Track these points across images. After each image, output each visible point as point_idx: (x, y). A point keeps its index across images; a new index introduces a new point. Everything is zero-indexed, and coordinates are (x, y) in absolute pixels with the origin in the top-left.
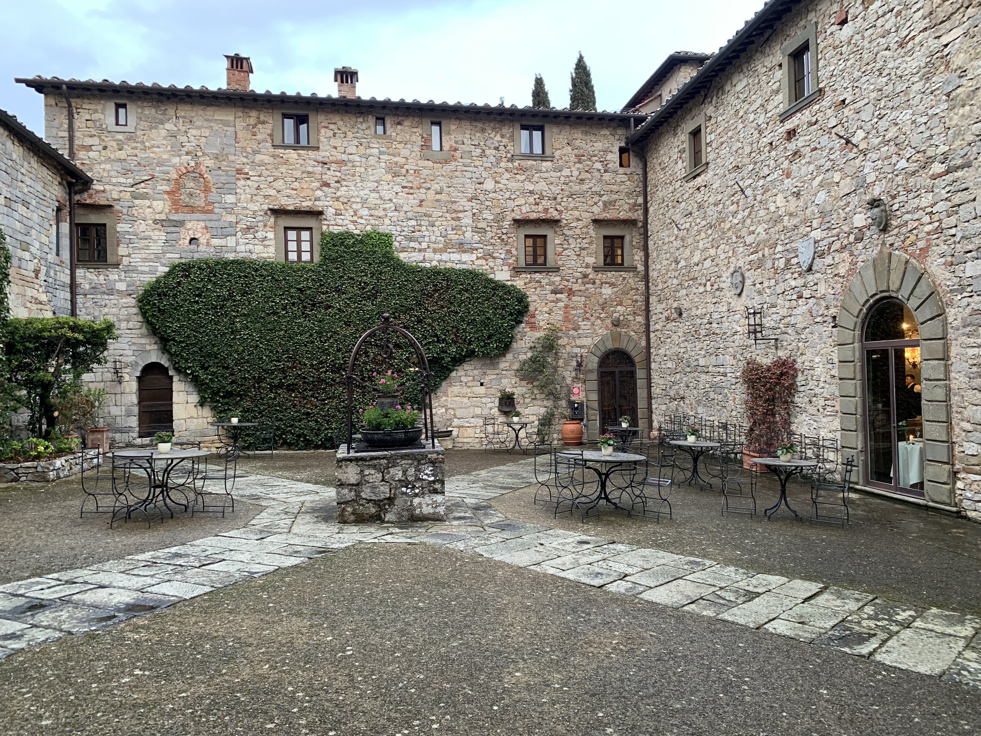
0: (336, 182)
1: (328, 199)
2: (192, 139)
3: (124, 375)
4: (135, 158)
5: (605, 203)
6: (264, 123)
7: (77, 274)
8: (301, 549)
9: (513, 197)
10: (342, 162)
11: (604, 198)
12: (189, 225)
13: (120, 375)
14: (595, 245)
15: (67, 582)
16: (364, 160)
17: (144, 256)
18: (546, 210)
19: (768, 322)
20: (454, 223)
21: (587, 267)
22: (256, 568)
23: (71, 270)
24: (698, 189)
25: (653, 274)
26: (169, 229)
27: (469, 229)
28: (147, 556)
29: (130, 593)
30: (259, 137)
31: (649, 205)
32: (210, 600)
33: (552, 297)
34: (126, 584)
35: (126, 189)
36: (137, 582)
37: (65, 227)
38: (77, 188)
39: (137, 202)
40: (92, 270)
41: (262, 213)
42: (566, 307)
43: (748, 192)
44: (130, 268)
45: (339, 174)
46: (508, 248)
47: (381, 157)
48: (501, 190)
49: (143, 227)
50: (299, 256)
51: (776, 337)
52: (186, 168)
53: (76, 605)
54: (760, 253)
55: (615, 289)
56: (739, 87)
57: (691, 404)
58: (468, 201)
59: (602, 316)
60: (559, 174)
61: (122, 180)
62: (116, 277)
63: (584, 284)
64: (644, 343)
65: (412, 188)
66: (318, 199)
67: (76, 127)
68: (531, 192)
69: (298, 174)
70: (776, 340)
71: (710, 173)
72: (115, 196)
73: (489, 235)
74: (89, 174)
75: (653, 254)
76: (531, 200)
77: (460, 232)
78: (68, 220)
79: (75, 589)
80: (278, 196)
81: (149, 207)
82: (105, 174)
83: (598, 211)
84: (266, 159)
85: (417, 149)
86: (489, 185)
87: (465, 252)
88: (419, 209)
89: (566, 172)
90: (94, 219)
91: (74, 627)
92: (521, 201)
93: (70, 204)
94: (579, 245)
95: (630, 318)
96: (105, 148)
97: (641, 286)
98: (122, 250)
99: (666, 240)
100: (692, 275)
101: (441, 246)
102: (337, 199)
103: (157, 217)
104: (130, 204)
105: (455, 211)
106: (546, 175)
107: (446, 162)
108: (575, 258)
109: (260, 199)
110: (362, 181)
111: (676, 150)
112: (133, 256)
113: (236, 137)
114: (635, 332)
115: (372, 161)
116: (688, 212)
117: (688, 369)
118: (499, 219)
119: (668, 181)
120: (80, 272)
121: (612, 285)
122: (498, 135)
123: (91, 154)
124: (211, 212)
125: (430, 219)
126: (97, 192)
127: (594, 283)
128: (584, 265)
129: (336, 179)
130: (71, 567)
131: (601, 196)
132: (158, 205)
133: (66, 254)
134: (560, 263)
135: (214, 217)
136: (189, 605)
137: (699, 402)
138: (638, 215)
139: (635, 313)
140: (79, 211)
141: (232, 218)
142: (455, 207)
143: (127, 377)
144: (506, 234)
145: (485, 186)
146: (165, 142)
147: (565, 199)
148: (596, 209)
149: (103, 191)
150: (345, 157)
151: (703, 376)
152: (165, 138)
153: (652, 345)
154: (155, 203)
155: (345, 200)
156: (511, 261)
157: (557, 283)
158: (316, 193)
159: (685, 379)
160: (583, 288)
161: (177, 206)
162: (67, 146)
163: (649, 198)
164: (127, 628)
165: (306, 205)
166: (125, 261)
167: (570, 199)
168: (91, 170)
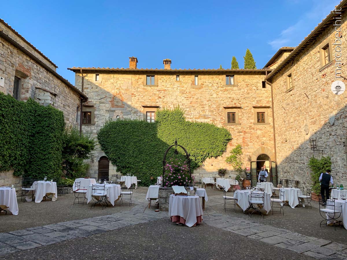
0: (163, 97)
1: (160, 102)
2: (118, 84)
3: (94, 160)
4: (101, 91)
5: (257, 101)
6: (140, 79)
7: (82, 128)
8: (147, 218)
9: (223, 99)
10: (165, 90)
11: (257, 99)
12: (116, 111)
13: (93, 160)
14: (254, 116)
15: (77, 223)
16: (172, 89)
17: (102, 122)
18: (235, 104)
19: (319, 144)
20: (202, 109)
21: (251, 123)
22: (132, 223)
23: (80, 126)
24: (291, 95)
25: (276, 126)
26: (110, 113)
27: (207, 111)
28: (100, 217)
29: (95, 227)
30: (139, 83)
31: (274, 101)
32: (118, 231)
33: (238, 134)
34: (94, 225)
35: (98, 101)
36: (97, 225)
37: (79, 113)
38: (83, 101)
39: (101, 104)
40: (87, 126)
41: (139, 107)
42: (244, 137)
43: (310, 97)
44: (98, 125)
45: (164, 94)
46: (221, 117)
47: (178, 88)
48: (219, 97)
49: (102, 113)
50: (151, 121)
51: (322, 150)
52: (116, 94)
53: (80, 230)
54: (315, 118)
55: (262, 131)
56: (304, 60)
57: (292, 175)
58: (207, 101)
59: (257, 141)
60: (240, 91)
61: (97, 98)
62: (94, 128)
63: (250, 129)
64: (274, 151)
65: (188, 98)
66: (157, 102)
67: (84, 82)
68: (230, 98)
69: (151, 94)
70: (322, 151)
71: (295, 90)
72: (94, 103)
73: (214, 113)
74: (87, 96)
75: (276, 119)
76: (230, 100)
77: (204, 112)
78: (80, 111)
79: (79, 225)
80: (145, 102)
81: (104, 106)
82: (92, 96)
83: (255, 104)
84: (141, 90)
85: (190, 85)
86: (215, 96)
87: (206, 118)
88: (190, 105)
89: (242, 90)
90: (88, 110)
91: (79, 235)
92: (226, 101)
93: (81, 106)
94: (248, 116)
95: (268, 142)
96: (92, 88)
97: (272, 130)
98: (96, 120)
99: (281, 114)
100: (291, 126)
101: (198, 117)
102: (164, 102)
103: (107, 109)
104: (99, 105)
105: (203, 105)
106: (235, 92)
107: (200, 89)
108: (246, 120)
109: (139, 103)
110: (171, 96)
111: (283, 82)
112: (99, 121)
113: (132, 83)
114: (270, 147)
115: (175, 89)
116: (288, 103)
117: (291, 161)
118: (218, 107)
119: (280, 93)
120: (83, 127)
121: (261, 130)
122: (218, 79)
123: (88, 90)
124: (123, 107)
125: (194, 108)
126: (89, 102)
127: (254, 129)
128: (250, 123)
129: (163, 96)
130: (78, 219)
131: (256, 98)
132: (107, 105)
133: (79, 121)
134: (241, 122)
135: (124, 109)
136: (112, 232)
137: (295, 174)
138: (270, 105)
139: (270, 140)
140: (84, 108)
141: (130, 109)
142: (202, 103)
143: (95, 161)
144: (221, 112)
145: (213, 96)
146: (110, 86)
147: (242, 100)
148: (254, 103)
149: (91, 101)
150: (166, 89)
151: (296, 164)
152: (110, 84)
153: (277, 152)
154: (106, 105)
155: (166, 102)
156: (223, 121)
157: (240, 129)
158: (157, 100)
159: (289, 165)
160: (250, 131)
161: (113, 105)
162: (81, 88)
163: (274, 99)
164: (94, 237)
165: (153, 104)
166: (97, 123)
167: (244, 100)
168: (88, 95)
